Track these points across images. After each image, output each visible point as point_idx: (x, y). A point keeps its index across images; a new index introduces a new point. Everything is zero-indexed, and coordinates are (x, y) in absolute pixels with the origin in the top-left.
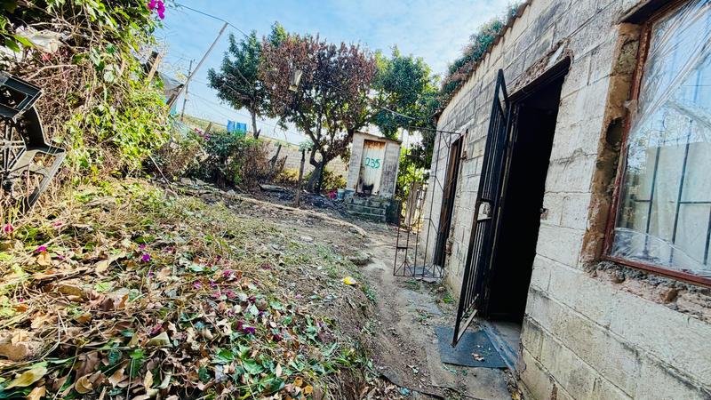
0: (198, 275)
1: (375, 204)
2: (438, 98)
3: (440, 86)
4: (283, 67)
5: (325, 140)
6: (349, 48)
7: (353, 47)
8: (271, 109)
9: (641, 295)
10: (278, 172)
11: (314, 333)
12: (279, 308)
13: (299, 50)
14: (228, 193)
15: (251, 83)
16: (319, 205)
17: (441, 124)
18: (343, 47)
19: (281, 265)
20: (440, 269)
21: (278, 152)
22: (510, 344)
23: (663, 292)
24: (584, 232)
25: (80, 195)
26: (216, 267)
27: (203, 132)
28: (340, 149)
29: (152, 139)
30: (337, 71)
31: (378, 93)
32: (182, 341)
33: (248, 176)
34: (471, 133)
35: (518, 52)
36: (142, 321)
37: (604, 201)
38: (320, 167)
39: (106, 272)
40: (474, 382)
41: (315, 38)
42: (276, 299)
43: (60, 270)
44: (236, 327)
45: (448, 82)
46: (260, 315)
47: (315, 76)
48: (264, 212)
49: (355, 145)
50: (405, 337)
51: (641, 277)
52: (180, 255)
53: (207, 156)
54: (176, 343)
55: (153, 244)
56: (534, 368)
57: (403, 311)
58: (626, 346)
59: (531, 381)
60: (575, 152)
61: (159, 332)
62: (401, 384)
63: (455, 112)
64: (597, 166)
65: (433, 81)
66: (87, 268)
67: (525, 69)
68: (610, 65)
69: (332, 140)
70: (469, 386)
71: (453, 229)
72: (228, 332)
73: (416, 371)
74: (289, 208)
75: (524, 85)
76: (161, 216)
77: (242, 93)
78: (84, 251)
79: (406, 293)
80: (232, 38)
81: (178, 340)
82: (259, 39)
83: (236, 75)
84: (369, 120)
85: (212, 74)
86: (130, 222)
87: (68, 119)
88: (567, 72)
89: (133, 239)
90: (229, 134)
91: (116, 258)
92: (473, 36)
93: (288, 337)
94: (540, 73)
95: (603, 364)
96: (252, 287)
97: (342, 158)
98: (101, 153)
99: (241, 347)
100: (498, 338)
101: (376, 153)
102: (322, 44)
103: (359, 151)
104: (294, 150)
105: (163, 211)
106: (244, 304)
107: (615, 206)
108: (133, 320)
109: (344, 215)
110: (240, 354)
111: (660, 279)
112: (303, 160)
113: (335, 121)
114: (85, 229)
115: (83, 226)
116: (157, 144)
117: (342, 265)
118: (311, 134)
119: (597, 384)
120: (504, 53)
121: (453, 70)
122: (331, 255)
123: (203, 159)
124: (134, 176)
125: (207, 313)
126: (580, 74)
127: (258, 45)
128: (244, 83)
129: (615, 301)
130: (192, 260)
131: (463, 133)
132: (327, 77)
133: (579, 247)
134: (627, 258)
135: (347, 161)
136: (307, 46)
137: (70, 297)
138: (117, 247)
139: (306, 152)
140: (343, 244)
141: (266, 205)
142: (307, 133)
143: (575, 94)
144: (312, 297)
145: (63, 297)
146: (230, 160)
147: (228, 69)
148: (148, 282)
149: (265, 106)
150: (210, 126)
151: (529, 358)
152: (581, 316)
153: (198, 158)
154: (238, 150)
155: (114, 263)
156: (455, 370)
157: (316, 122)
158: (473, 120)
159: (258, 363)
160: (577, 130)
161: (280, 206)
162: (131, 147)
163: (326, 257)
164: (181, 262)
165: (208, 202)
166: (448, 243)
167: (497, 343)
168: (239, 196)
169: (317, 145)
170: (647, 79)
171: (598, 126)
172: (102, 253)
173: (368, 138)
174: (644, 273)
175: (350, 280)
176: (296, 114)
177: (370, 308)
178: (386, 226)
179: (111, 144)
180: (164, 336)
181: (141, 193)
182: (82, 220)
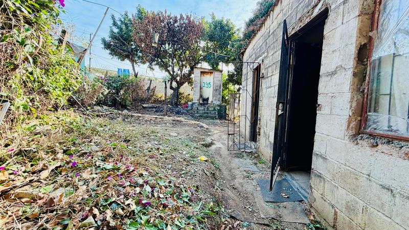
0: (109, 171)
1: (210, 109)
2: (241, 42)
3: (241, 35)
4: (147, 32)
5: (177, 74)
6: (185, 17)
7: (187, 17)
8: (143, 59)
9: (391, 155)
10: (151, 96)
11: (187, 197)
12: (164, 184)
13: (155, 21)
14: (123, 112)
15: (129, 44)
16: (178, 113)
17: (246, 58)
18: (182, 17)
19: (161, 154)
20: (254, 143)
21: (150, 84)
22: (302, 185)
23: (406, 152)
24: (348, 117)
25: (27, 127)
26: (120, 164)
27: (103, 76)
28: (187, 78)
29: (70, 85)
30: (179, 32)
31: (205, 43)
32: (103, 220)
33: (134, 100)
34: (266, 62)
35: (292, 8)
36: (74, 211)
37: (359, 97)
38: (176, 90)
39: (47, 178)
40: (285, 211)
41: (164, 13)
42: (161, 178)
43: (15, 182)
44: (138, 203)
45: (247, 32)
46: (152, 191)
47: (167, 36)
48: (146, 121)
49: (196, 76)
50: (240, 189)
51: (388, 142)
52: (96, 159)
53: (107, 91)
54: (99, 223)
55: (78, 154)
56: (321, 200)
57: (237, 172)
58: (383, 187)
59: (319, 207)
60: (337, 68)
61: (87, 217)
62: (243, 219)
63: (254, 50)
64: (353, 76)
65: (237, 33)
66: (35, 177)
67: (298, 18)
68: (358, 9)
69: (181, 74)
70: (283, 214)
71: (260, 120)
72: (134, 207)
73: (250, 210)
74: (161, 117)
75: (298, 29)
76: (82, 134)
77: (124, 51)
78: (32, 165)
79: (237, 160)
80: (113, 17)
81: (101, 220)
82: (130, 17)
83: (119, 40)
84: (202, 60)
85: (104, 41)
86: (62, 141)
87: (9, 79)
88: (326, 17)
89: (65, 152)
90: (119, 76)
91: (54, 167)
92: (258, 3)
93: (171, 203)
94: (308, 20)
95: (368, 198)
96: (145, 173)
97: (189, 83)
98: (38, 98)
99: (143, 217)
100: (294, 182)
101: (208, 78)
102: (169, 16)
103: (198, 79)
104: (160, 82)
105: (83, 130)
106: (142, 186)
107: (367, 99)
108: (68, 212)
109: (193, 117)
110: (143, 222)
111: (403, 143)
112: (166, 87)
113: (182, 62)
114: (31, 150)
115: (29, 149)
116: (74, 88)
117: (197, 148)
118: (168, 71)
119: (364, 210)
120: (282, 10)
121: (248, 25)
122: (190, 143)
123: (105, 93)
124: (63, 109)
125: (118, 197)
126: (336, 18)
127: (130, 20)
128: (124, 45)
129: (373, 159)
130: (105, 161)
131: (261, 62)
132: (174, 36)
133: (345, 126)
134: (377, 131)
135: (192, 85)
136: (160, 19)
137: (23, 200)
138: (54, 160)
139: (167, 82)
140: (196, 135)
141: (147, 117)
142: (166, 71)
143: (334, 31)
144: (183, 172)
145: (18, 201)
146: (122, 92)
147: (113, 37)
148: (77, 181)
149: (139, 57)
150: (107, 72)
151: (316, 194)
152: (350, 169)
153: (102, 93)
154: (126, 86)
155: (53, 170)
156: (272, 205)
157: (171, 64)
158: (266, 54)
159: (155, 226)
160: (337, 54)
161: (155, 116)
162: (58, 92)
163: (187, 145)
164: (98, 164)
165: (112, 119)
166: (257, 128)
167: (294, 186)
168: (130, 113)
169: (173, 78)
170: (382, 16)
171: (353, 50)
172: (44, 165)
173: (202, 70)
174: (390, 140)
175: (203, 158)
176: (158, 60)
177: (217, 173)
178: (218, 121)
179: (44, 91)
180: (90, 219)
181: (68, 120)
182: (28, 145)
